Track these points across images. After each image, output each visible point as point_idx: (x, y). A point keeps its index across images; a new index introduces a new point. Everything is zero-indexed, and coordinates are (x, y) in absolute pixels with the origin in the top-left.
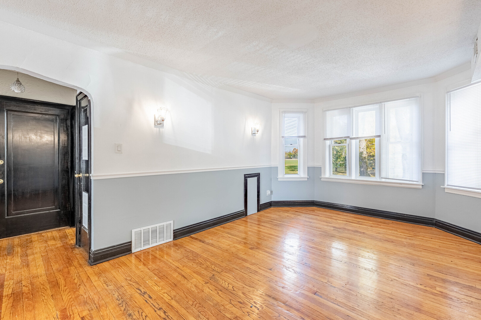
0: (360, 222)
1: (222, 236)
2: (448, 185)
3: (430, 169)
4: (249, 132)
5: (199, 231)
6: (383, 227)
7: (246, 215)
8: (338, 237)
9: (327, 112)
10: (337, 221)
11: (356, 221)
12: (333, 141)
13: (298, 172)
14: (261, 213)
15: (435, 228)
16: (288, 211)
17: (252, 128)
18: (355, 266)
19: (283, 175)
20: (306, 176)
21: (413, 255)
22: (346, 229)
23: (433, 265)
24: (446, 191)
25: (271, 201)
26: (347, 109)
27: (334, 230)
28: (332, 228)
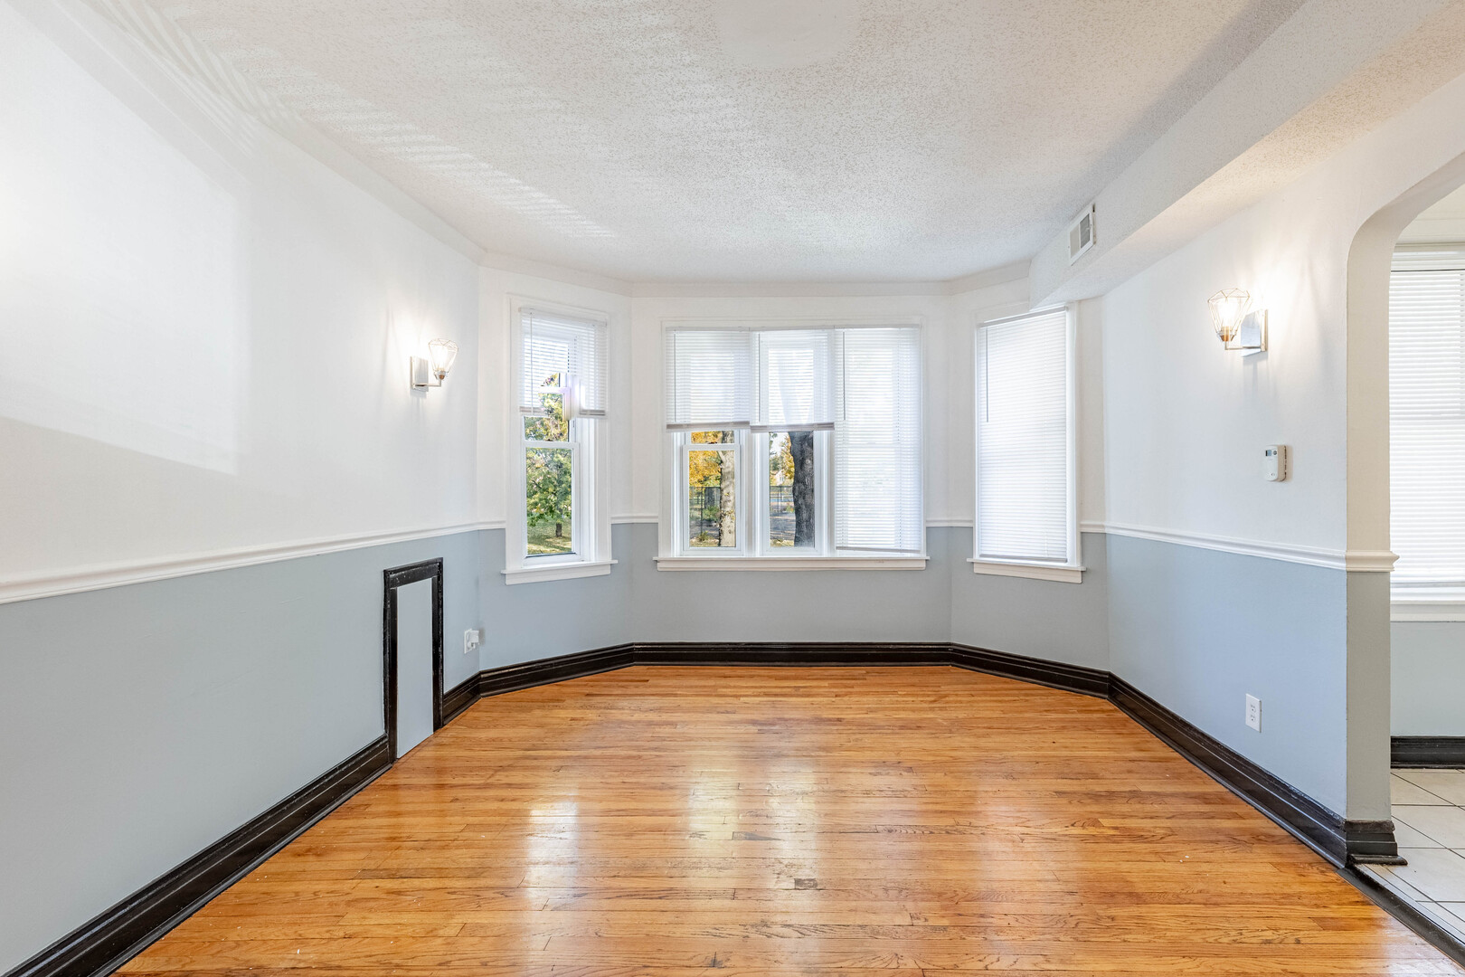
0: (802, 690)
1: (349, 903)
2: (982, 556)
3: (941, 519)
4: (401, 379)
5: (168, 927)
6: (861, 690)
7: (392, 758)
8: (793, 752)
9: (679, 335)
10: (742, 699)
11: (788, 687)
12: (689, 433)
13: (572, 545)
14: (452, 730)
15: (953, 665)
16: (558, 701)
17: (411, 358)
18: (917, 832)
19: (523, 562)
20: (608, 559)
21: (987, 751)
22: (790, 719)
23: (1038, 763)
24: (977, 570)
25: (476, 672)
26: (741, 333)
27: (761, 733)
28: (754, 729)
